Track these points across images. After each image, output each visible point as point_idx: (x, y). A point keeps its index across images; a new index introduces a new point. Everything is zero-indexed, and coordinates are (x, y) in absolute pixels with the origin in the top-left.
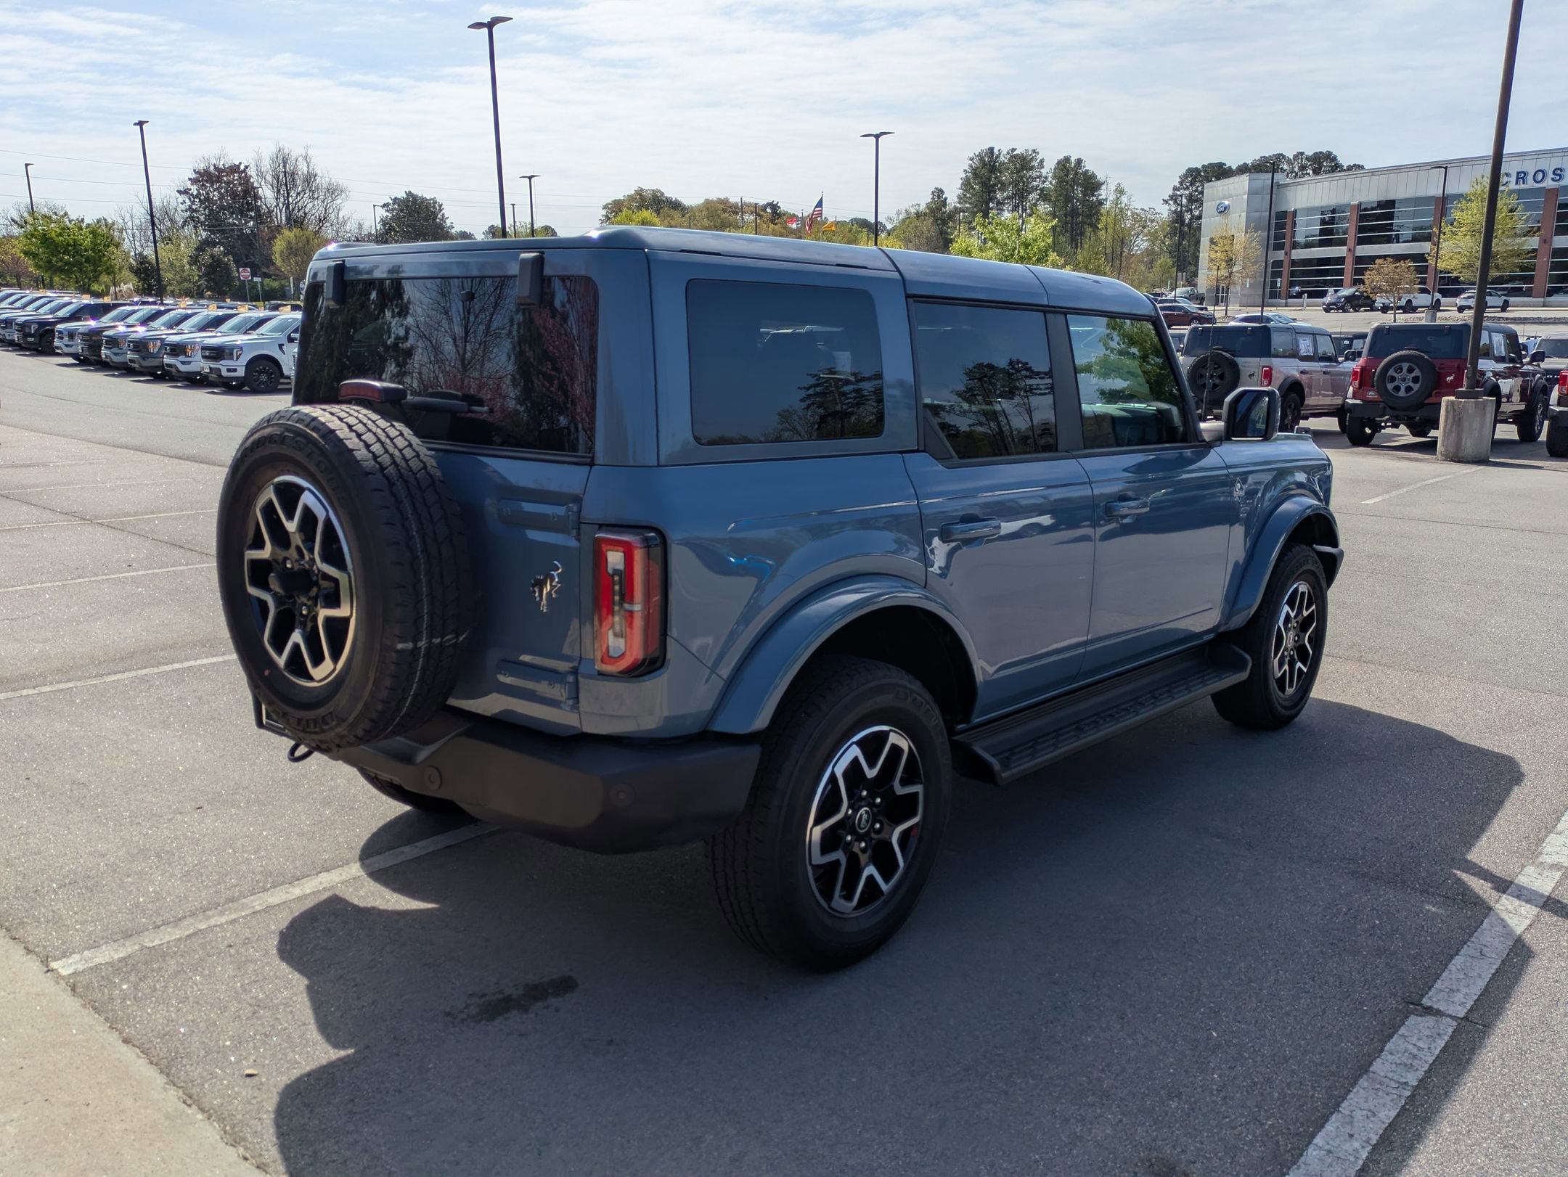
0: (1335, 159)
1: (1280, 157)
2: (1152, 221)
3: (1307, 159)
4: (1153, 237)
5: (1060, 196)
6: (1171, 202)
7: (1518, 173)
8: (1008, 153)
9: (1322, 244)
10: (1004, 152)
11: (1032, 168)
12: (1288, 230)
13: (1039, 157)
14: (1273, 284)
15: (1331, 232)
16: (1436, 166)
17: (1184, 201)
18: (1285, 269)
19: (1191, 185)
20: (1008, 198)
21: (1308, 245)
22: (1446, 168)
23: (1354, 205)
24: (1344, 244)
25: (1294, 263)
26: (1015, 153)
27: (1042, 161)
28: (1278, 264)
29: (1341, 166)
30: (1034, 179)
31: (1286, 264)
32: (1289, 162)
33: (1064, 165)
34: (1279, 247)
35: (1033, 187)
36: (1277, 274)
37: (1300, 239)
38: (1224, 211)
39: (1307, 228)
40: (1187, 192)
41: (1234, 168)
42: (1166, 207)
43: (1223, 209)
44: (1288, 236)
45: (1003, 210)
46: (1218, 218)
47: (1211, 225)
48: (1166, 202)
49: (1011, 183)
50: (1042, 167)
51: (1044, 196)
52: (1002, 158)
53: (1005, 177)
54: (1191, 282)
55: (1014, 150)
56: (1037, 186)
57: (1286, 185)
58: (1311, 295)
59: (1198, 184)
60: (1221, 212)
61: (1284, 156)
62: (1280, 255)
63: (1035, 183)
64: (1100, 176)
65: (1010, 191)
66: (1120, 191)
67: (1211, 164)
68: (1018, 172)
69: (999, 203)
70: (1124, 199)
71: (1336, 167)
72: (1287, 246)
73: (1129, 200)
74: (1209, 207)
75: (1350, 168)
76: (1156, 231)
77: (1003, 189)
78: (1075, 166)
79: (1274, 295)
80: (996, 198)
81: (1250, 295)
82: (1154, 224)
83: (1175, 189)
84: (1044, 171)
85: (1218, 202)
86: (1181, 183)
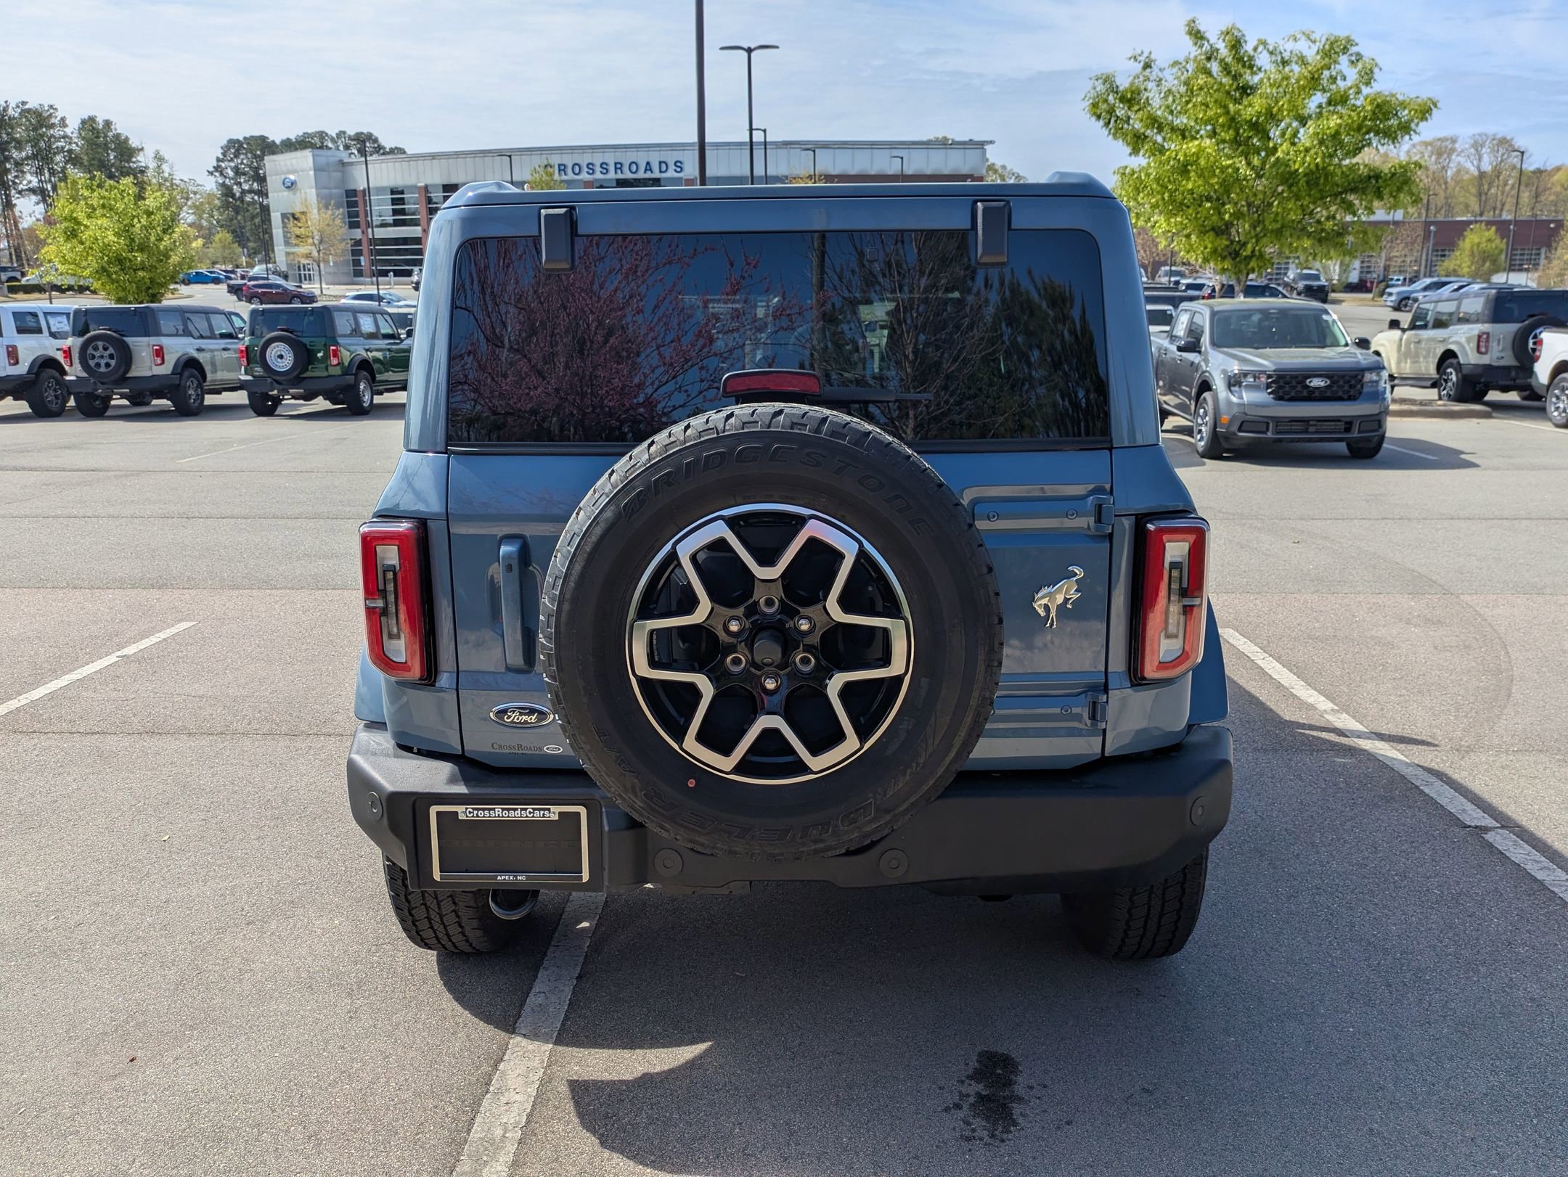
0: (376, 141)
1: (322, 135)
2: (195, 193)
3: (350, 138)
4: (198, 209)
5: (93, 159)
6: (217, 174)
7: (559, 165)
8: (18, 107)
9: (397, 223)
10: (13, 105)
11: (52, 126)
12: (360, 208)
13: (59, 115)
14: (357, 263)
15: (402, 212)
16: (500, 153)
17: (231, 174)
18: (365, 247)
19: (235, 157)
20: (28, 158)
21: (383, 225)
22: (510, 156)
23: (420, 187)
24: (417, 225)
25: (374, 241)
26: (27, 107)
27: (63, 119)
28: (358, 243)
29: (384, 148)
30: (58, 139)
31: (365, 243)
32: (333, 140)
33: (88, 124)
34: (354, 225)
35: (57, 148)
36: (356, 253)
37: (377, 220)
38: (291, 186)
39: (381, 208)
40: (233, 164)
41: (278, 142)
42: (212, 179)
43: (289, 184)
44: (362, 214)
45: (23, 172)
46: (286, 193)
47: (278, 201)
48: (211, 173)
49: (28, 142)
50: (65, 126)
51: (73, 159)
52: (11, 112)
53: (19, 133)
54: (267, 259)
55: (24, 103)
56: (63, 148)
57: (351, 164)
58: (397, 274)
59: (242, 156)
60: (288, 187)
61: (327, 134)
62: (357, 234)
63: (60, 144)
64: (134, 143)
65: (28, 150)
66: (159, 158)
67: (252, 137)
68: (35, 129)
69: (18, 164)
70: (165, 167)
71: (379, 149)
72: (363, 224)
73: (172, 168)
74: (273, 183)
75: (392, 151)
76: (202, 204)
77: (19, 145)
78: (104, 127)
79: (358, 273)
80: (12, 157)
81: (335, 273)
82: (198, 196)
83: (218, 160)
84: (68, 131)
85: (283, 177)
86: (224, 154)
